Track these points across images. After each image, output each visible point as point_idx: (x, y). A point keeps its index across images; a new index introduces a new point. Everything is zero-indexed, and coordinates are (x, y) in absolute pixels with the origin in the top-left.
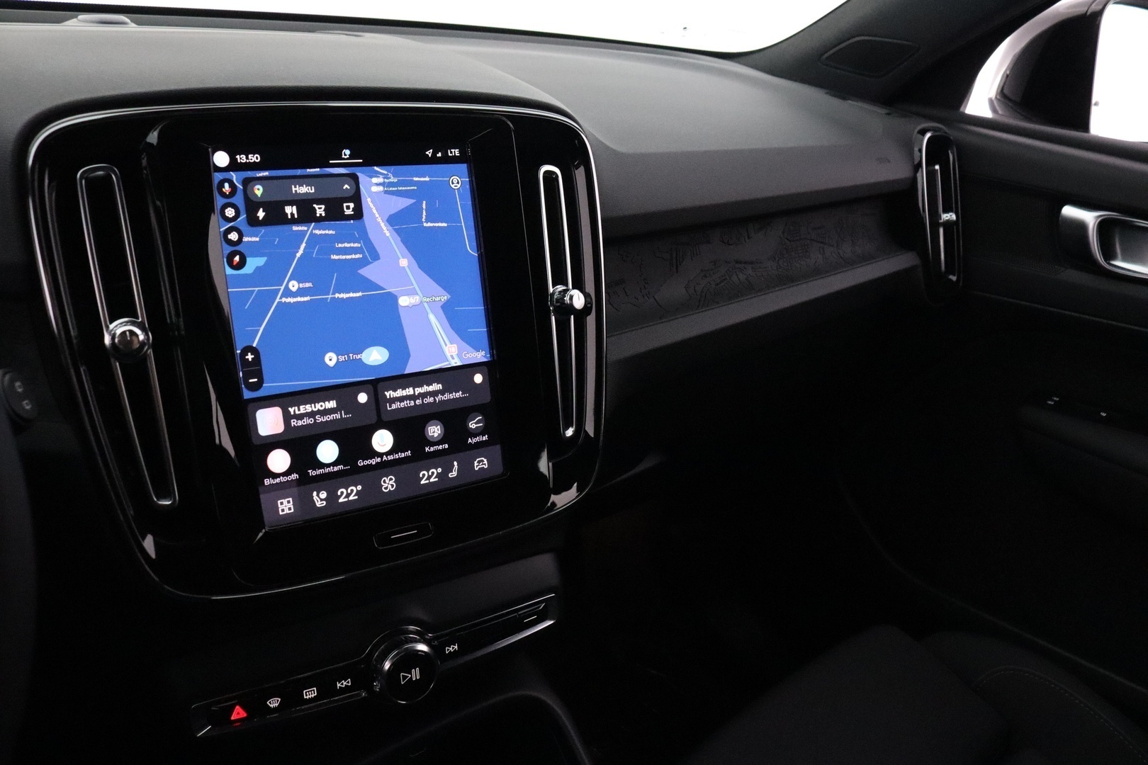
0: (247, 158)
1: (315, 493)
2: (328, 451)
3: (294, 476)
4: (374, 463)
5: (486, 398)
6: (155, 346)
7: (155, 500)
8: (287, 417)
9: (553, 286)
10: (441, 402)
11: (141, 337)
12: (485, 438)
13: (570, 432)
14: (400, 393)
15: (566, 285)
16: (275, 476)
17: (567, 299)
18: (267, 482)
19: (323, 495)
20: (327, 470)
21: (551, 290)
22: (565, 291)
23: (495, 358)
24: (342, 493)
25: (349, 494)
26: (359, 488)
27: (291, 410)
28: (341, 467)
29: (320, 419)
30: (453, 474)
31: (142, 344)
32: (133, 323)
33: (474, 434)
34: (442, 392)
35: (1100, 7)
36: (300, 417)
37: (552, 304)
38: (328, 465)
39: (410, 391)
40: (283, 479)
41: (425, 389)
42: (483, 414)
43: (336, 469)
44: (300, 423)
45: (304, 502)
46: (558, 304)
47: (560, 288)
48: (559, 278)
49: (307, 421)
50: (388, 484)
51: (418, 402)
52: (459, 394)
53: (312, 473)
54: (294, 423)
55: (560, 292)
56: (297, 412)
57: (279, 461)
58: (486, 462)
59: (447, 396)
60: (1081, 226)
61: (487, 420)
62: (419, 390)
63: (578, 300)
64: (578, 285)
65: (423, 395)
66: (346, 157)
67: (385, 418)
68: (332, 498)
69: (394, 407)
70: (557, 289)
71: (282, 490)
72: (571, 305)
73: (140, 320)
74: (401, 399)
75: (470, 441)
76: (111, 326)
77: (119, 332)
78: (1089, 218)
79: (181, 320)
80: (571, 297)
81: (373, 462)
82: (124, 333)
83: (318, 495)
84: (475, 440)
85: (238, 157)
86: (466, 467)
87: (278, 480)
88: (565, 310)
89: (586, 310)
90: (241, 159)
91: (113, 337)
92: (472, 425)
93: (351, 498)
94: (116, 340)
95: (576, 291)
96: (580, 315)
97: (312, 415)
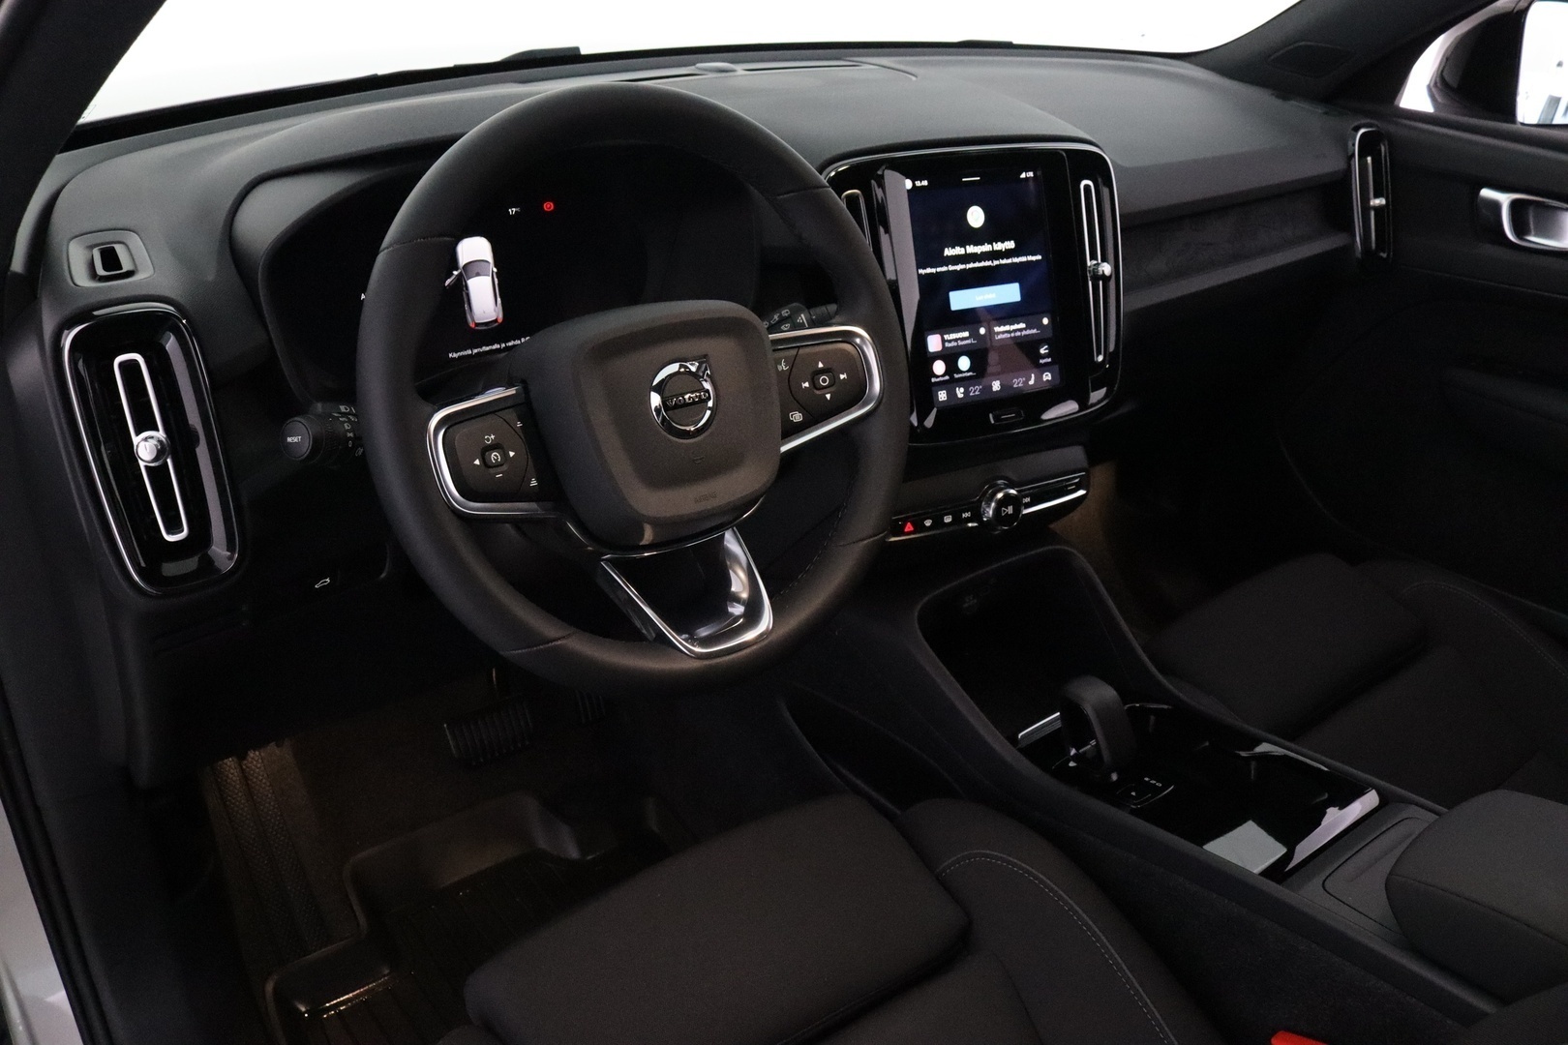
0: (920, 183)
1: (957, 389)
2: (964, 363)
3: (947, 378)
5: (1049, 334)
8: (944, 341)
9: (1090, 261)
12: (1050, 360)
13: (1099, 359)
14: (1002, 329)
15: (1097, 260)
16: (938, 377)
17: (1098, 269)
18: (933, 380)
19: (962, 390)
20: (964, 375)
21: (1089, 263)
22: (1098, 264)
24: (972, 390)
25: (975, 391)
26: (981, 387)
27: (946, 337)
28: (971, 374)
29: (960, 343)
30: (1032, 382)
33: (1043, 357)
34: (1025, 329)
35: (1526, 5)
36: (950, 341)
37: (1089, 274)
38: (964, 372)
40: (941, 379)
42: (1048, 344)
43: (968, 374)
44: (950, 345)
45: (952, 394)
46: (1093, 273)
47: (1095, 262)
48: (1093, 257)
49: (953, 344)
50: (996, 386)
51: (1013, 335)
52: (1034, 331)
53: (956, 376)
54: (947, 345)
55: (1094, 265)
56: (948, 338)
57: (939, 367)
58: (1050, 375)
59: (1028, 332)
60: (1496, 206)
61: (1050, 349)
62: (1012, 328)
63: (1106, 269)
64: (1104, 260)
65: (1015, 331)
68: (966, 393)
69: (999, 337)
70: (1092, 262)
71: (942, 385)
72: (1102, 273)
74: (1003, 332)
75: (1041, 361)
78: (1504, 199)
80: (1102, 268)
83: (959, 390)
84: (1043, 361)
87: (938, 380)
88: (1097, 277)
89: (1110, 276)
92: (1043, 351)
93: (977, 393)
95: (1105, 264)
96: (1106, 279)
97: (956, 340)
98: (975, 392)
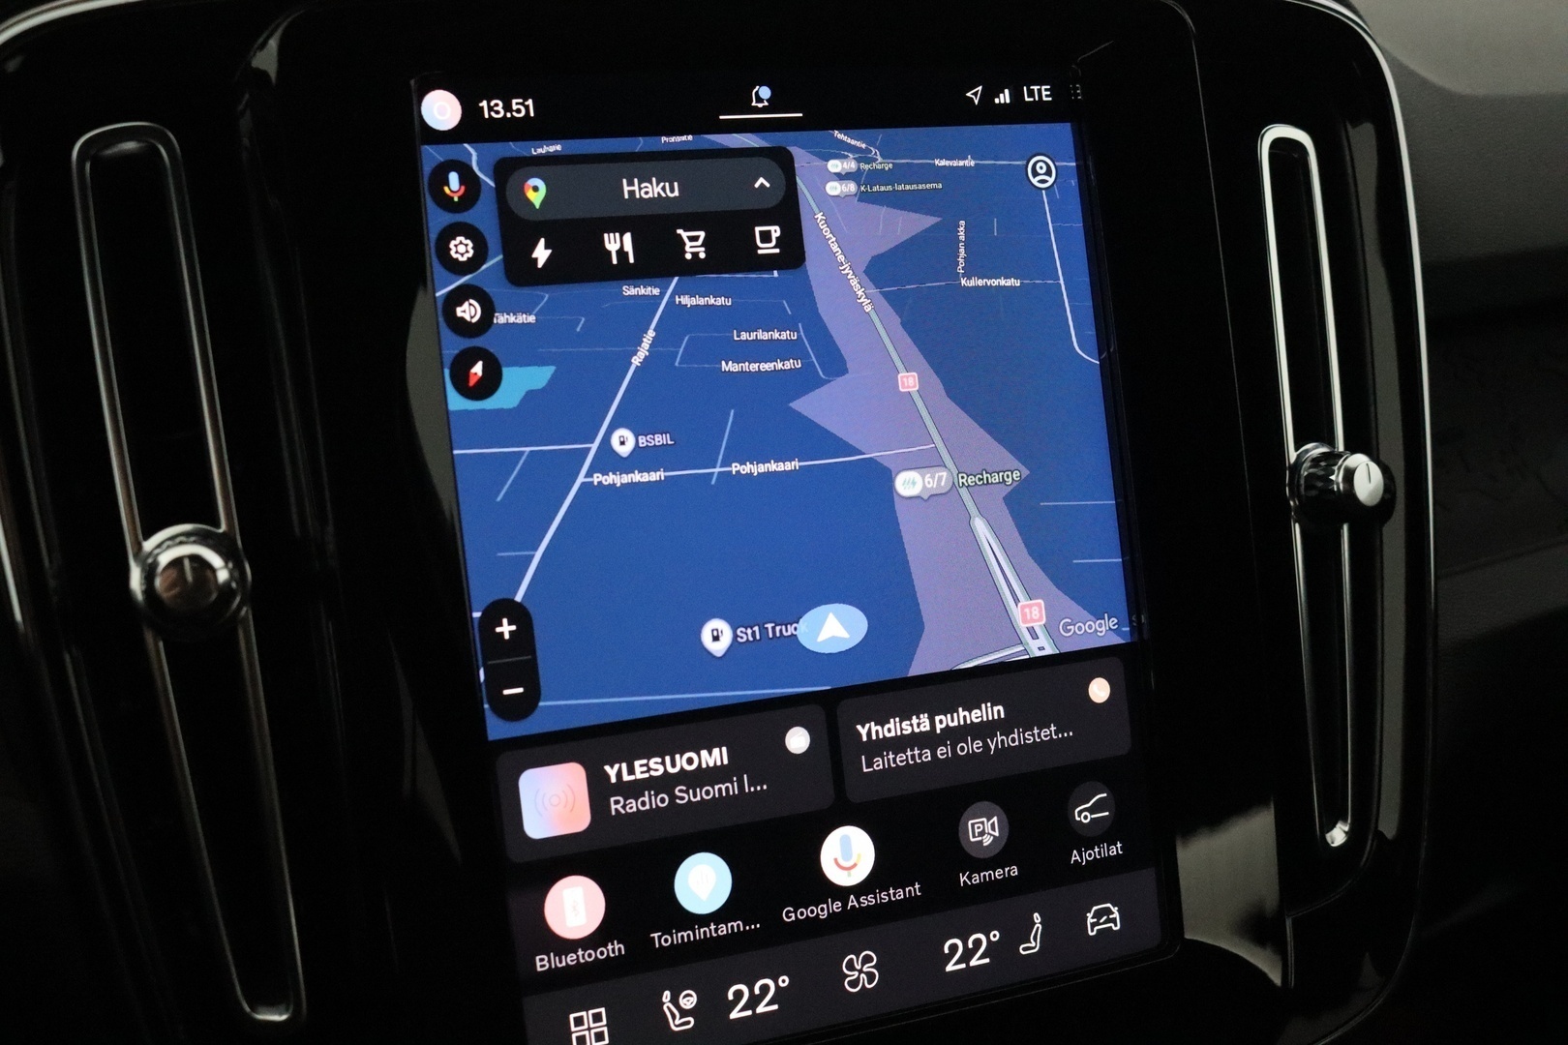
0: (508, 108)
1: (667, 995)
3: (614, 948)
4: (823, 915)
5: (1119, 742)
6: (256, 596)
7: (248, 1009)
8: (599, 790)
9: (1297, 448)
10: (1003, 751)
11: (223, 575)
12: (1116, 849)
13: (1338, 836)
14: (893, 728)
15: (1330, 440)
16: (567, 946)
17: (1337, 477)
18: (543, 962)
19: (689, 1001)
20: (701, 932)
21: (1292, 455)
22: (1332, 458)
23: (1146, 636)
24: (739, 994)
25: (756, 998)
26: (784, 981)
27: (611, 771)
28: (737, 925)
29: (684, 796)
30: (1032, 946)
31: (226, 591)
32: (204, 538)
33: (1086, 839)
34: (1004, 726)
36: (634, 790)
37: (1295, 493)
38: (704, 920)
39: (921, 723)
40: (584, 956)
41: (962, 717)
42: (1110, 789)
43: (723, 930)
44: (633, 806)
46: (1314, 493)
47: (1316, 450)
48: (1313, 425)
49: (650, 801)
50: (860, 971)
51: (942, 752)
52: (1049, 733)
53: (660, 939)
54: (617, 804)
55: (1316, 461)
56: (626, 777)
58: (1116, 914)
59: (1015, 739)
61: (1119, 803)
62: (943, 722)
63: (1367, 479)
65: (954, 735)
66: (760, 105)
67: (856, 795)
68: (712, 1007)
69: (879, 764)
70: (1307, 451)
72: (1350, 492)
73: (223, 528)
74: (899, 744)
75: (1075, 857)
76: (149, 545)
77: (165, 559)
79: (330, 529)
80: (1349, 475)
81: (822, 911)
82: (177, 563)
83: (675, 1001)
84: (1090, 855)
85: (484, 104)
86: (1064, 928)
87: (570, 959)
88: (1330, 509)
89: (1384, 507)
90: (490, 109)
91: (149, 573)
92: (1083, 815)
93: (762, 1008)
94: (158, 582)
95: (1359, 461)
96: (1368, 520)
97: (664, 784)
98: (754, 1002)
